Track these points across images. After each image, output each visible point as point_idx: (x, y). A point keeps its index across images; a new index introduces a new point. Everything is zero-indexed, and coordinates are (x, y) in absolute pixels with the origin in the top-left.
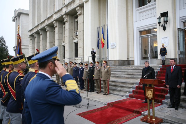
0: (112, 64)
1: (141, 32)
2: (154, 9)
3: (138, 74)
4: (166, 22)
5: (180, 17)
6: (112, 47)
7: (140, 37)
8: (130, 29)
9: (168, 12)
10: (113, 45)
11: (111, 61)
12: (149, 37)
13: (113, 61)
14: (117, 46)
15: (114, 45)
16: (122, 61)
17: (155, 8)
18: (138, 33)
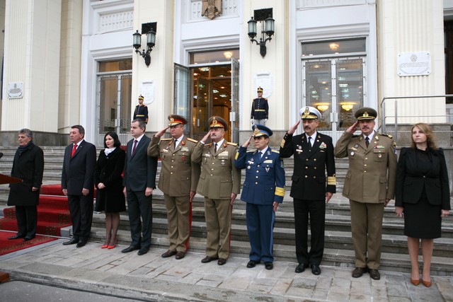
0: (9, 142)
1: (102, 64)
2: (130, 13)
3: (55, 166)
4: (151, 45)
5: (183, 41)
6: (13, 95)
7: (98, 76)
8: (71, 52)
9: (156, 23)
10: (16, 90)
11: (6, 135)
12: (120, 77)
13: (13, 135)
14: (27, 94)
15: (19, 90)
16: (41, 135)
17: (132, 9)
18: (95, 66)
